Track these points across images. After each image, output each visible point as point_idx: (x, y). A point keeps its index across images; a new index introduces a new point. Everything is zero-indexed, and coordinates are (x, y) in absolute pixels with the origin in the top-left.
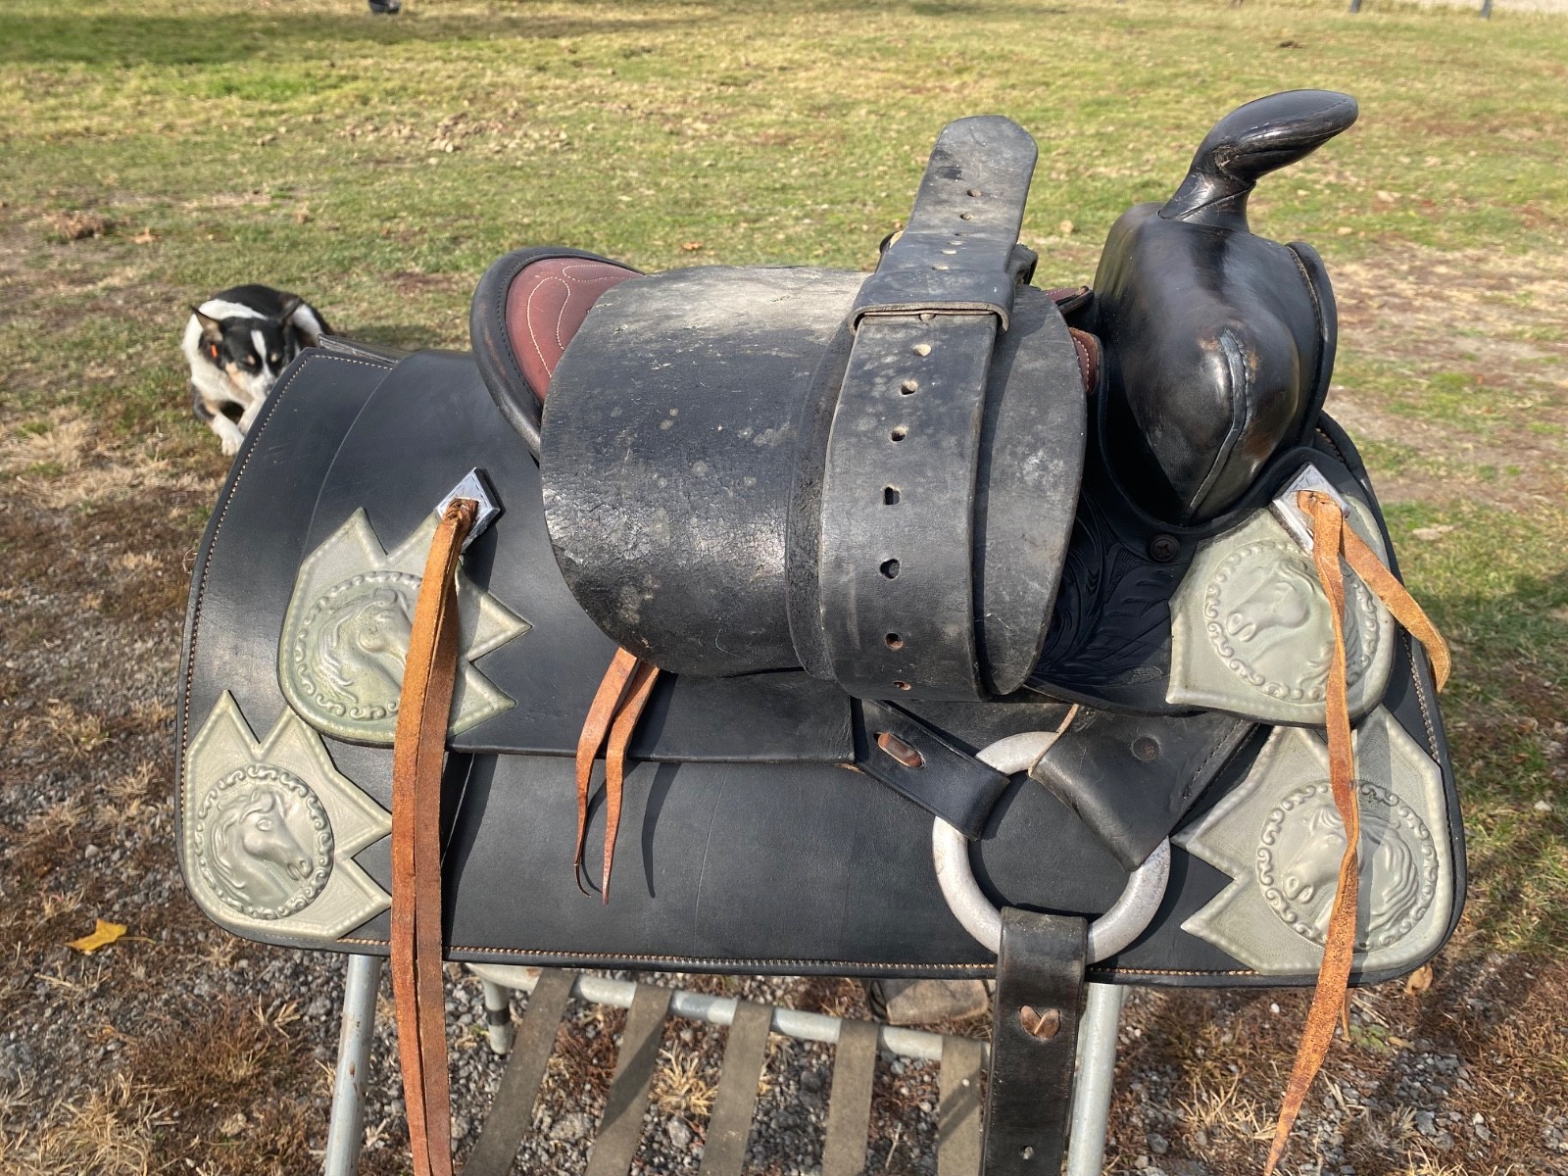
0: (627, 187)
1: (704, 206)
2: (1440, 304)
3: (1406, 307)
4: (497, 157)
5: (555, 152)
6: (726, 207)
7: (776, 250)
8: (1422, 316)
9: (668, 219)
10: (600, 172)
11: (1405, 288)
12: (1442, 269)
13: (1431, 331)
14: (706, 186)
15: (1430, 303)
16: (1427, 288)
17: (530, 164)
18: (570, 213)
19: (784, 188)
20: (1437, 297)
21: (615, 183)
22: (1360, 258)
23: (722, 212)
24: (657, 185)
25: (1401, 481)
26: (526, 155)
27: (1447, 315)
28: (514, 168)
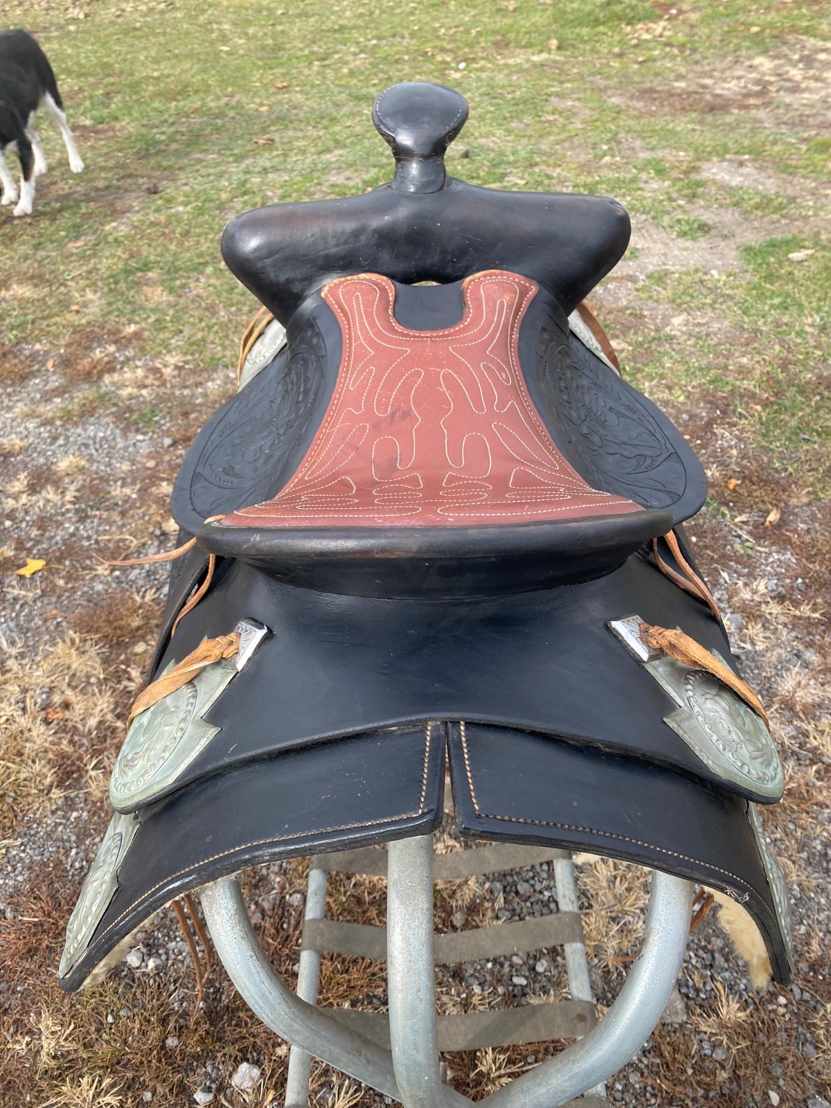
0: (224, 39)
1: (284, 49)
2: (820, 85)
3: (795, 89)
4: (119, 20)
5: (162, 12)
6: (301, 50)
7: (343, 82)
8: (806, 95)
9: (260, 63)
10: (200, 26)
11: (796, 73)
12: (822, 56)
13: (812, 106)
14: (283, 32)
15: (813, 84)
16: (811, 72)
17: (147, 25)
18: (187, 65)
19: (342, 29)
20: (817, 79)
21: (214, 36)
22: (765, 52)
23: (299, 53)
24: (246, 34)
25: (783, 221)
26: (142, 16)
27: (823, 93)
28: (135, 29)
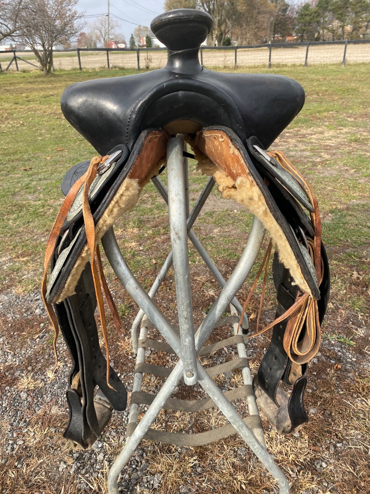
0: (41, 135)
1: (66, 138)
2: (286, 144)
5: (18, 127)
6: (73, 138)
7: (87, 148)
8: (281, 147)
9: (54, 143)
10: (32, 131)
12: (288, 134)
14: (67, 132)
15: (283, 143)
16: (283, 140)
17: (9, 131)
18: (21, 144)
21: (37, 134)
23: (71, 139)
24: (51, 133)
26: (8, 129)
27: (287, 146)
28: (3, 133)
